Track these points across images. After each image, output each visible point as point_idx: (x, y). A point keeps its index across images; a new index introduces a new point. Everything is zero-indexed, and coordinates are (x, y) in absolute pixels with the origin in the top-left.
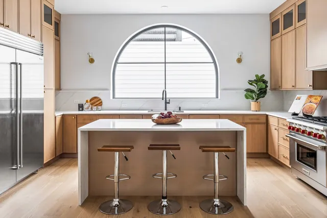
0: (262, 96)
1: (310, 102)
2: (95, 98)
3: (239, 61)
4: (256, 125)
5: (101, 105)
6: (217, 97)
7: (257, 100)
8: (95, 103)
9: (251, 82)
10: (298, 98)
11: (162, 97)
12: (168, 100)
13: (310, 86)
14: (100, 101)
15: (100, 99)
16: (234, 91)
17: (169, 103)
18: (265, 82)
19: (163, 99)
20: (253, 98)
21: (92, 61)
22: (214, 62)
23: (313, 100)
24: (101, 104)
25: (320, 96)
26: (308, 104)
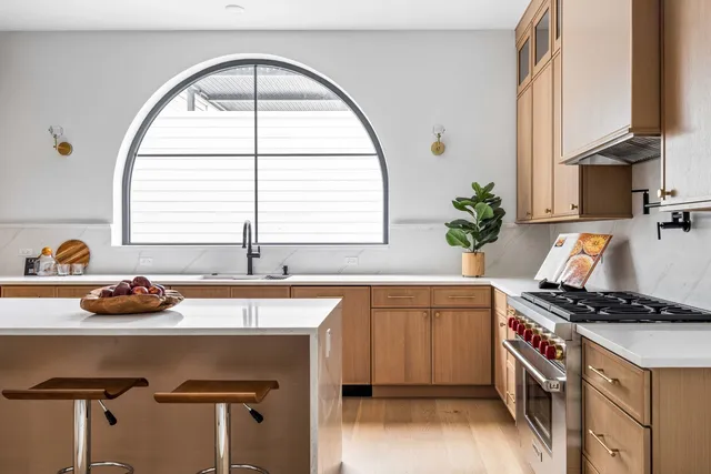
0: (488, 237)
1: (583, 252)
2: (73, 242)
3: (439, 149)
4: (466, 314)
5: (87, 261)
6: (386, 242)
7: (476, 247)
8: (70, 256)
9: (460, 204)
10: (560, 242)
11: (242, 241)
12: (254, 247)
13: (573, 207)
14: (84, 251)
15: (85, 246)
16: (425, 227)
17: (258, 256)
18: (495, 202)
19: (244, 246)
20: (468, 244)
21: (65, 149)
22: (380, 153)
23: (588, 245)
24: (85, 258)
25: (605, 236)
26: (575, 257)
